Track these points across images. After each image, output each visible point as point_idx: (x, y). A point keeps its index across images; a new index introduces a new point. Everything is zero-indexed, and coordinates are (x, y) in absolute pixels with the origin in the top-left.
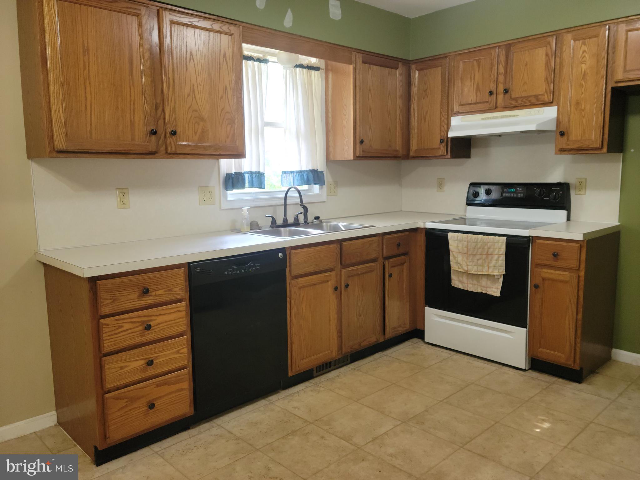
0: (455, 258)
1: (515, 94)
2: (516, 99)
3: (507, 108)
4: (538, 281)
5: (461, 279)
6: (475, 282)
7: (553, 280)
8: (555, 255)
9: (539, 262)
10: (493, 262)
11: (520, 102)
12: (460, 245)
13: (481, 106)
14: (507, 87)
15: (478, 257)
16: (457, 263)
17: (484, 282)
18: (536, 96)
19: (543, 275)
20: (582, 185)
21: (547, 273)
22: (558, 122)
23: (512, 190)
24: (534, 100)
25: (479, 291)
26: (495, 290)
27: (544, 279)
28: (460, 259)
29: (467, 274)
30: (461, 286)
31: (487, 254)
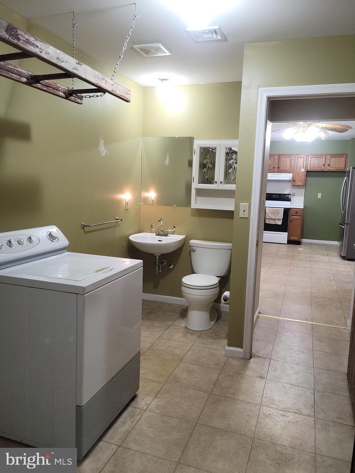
0: (268, 214)
1: (281, 169)
2: (281, 170)
3: (278, 172)
4: (291, 219)
5: (269, 221)
6: (274, 221)
7: (295, 219)
8: (296, 212)
9: (292, 214)
10: (280, 215)
11: (282, 171)
12: (270, 211)
13: (271, 171)
14: (279, 166)
15: (276, 214)
16: (269, 216)
17: (277, 221)
18: (287, 170)
19: (293, 218)
20: (294, 195)
21: (294, 217)
22: (293, 178)
23: (275, 196)
24: (286, 171)
25: (275, 224)
26: (280, 223)
27: (293, 219)
28: (269, 215)
29: (272, 219)
30: (269, 223)
31: (278, 213)
